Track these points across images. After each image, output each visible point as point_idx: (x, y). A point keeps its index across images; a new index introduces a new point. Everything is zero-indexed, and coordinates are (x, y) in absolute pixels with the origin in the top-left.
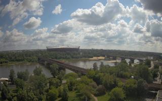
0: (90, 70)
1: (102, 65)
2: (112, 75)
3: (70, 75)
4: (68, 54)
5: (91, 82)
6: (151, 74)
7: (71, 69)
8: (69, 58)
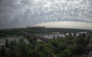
0: (51, 39)
1: (58, 37)
2: (64, 42)
3: (40, 42)
4: (39, 30)
5: (52, 46)
6: (86, 42)
7: (40, 39)
8: (39, 33)
